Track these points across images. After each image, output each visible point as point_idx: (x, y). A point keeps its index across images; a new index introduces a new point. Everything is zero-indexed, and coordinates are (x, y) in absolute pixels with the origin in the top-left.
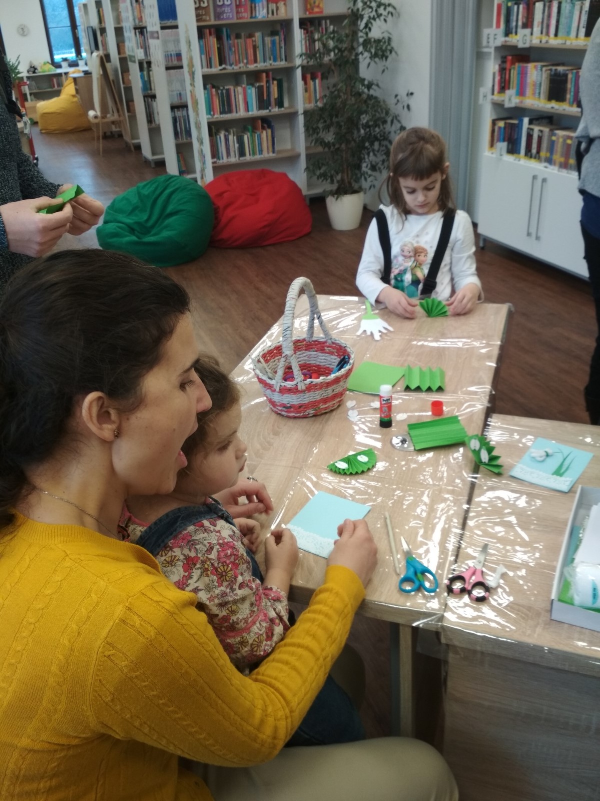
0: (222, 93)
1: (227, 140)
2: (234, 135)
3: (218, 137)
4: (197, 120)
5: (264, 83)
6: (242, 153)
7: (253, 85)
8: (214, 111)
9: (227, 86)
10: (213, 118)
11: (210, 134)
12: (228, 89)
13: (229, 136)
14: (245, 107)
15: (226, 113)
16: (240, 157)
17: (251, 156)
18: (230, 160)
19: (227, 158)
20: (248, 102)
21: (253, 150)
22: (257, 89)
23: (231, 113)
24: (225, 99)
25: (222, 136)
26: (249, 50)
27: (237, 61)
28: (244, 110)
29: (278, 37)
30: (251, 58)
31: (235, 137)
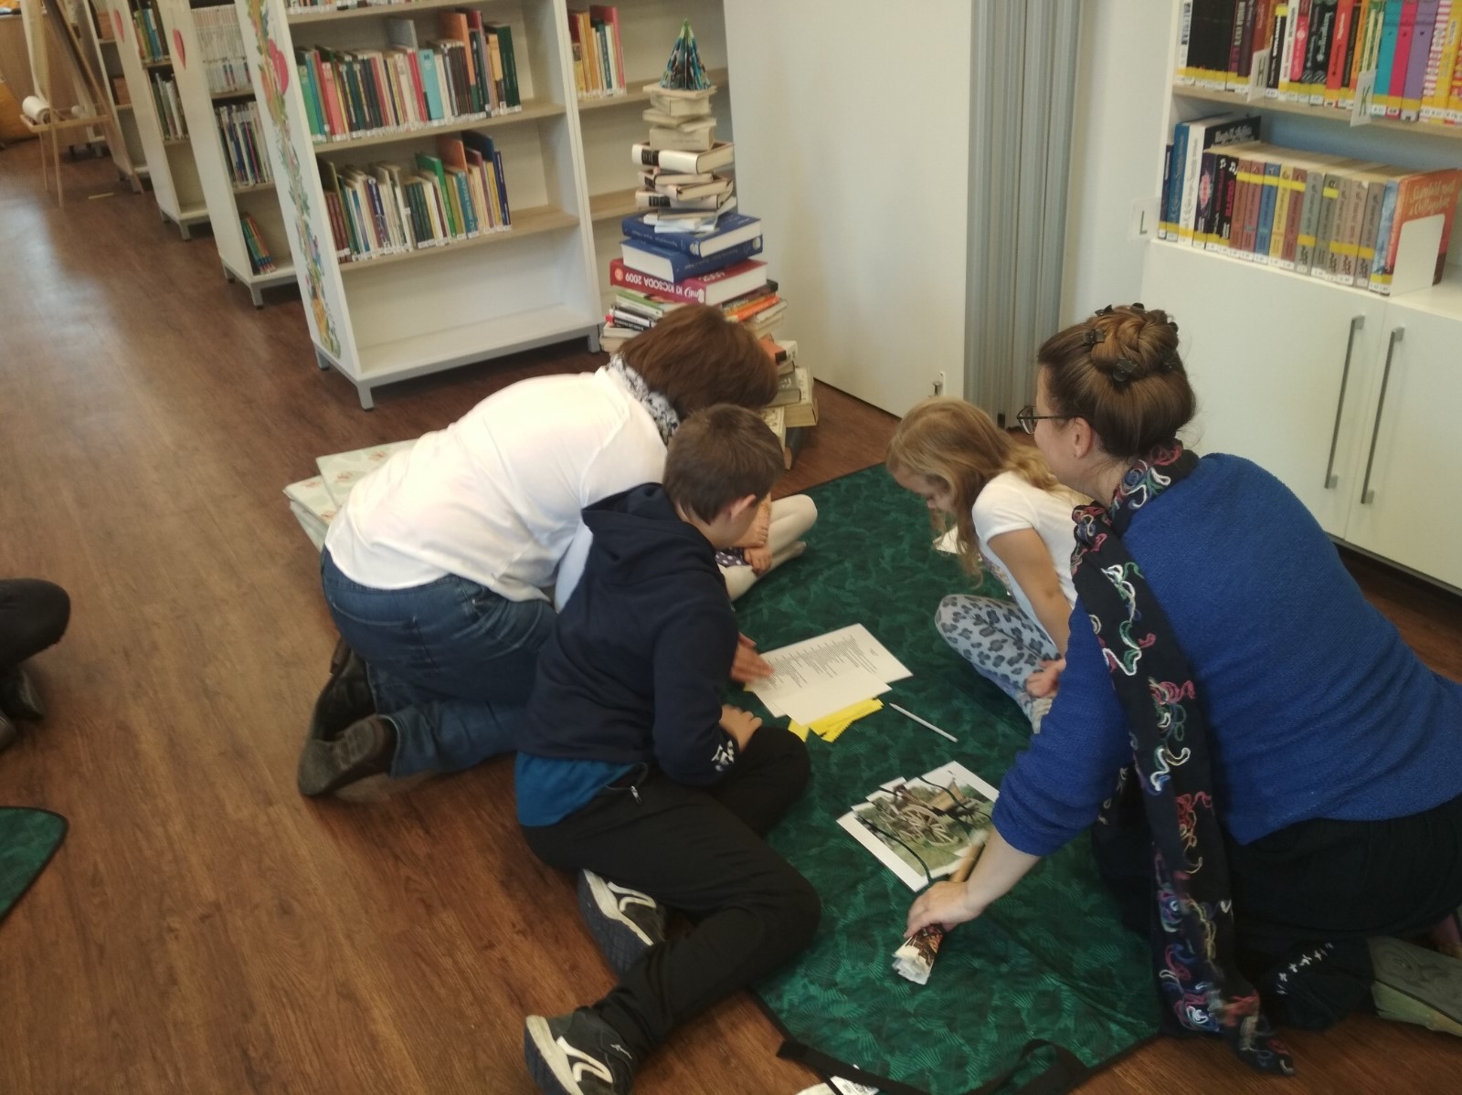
0: (351, 73)
1: (374, 199)
2: (394, 186)
3: (349, 191)
4: (284, 146)
5: (464, 43)
6: (422, 230)
7: (436, 49)
8: (330, 122)
9: (364, 49)
10: (330, 141)
11: (327, 185)
12: (369, 61)
13: (380, 187)
14: (420, 107)
15: (367, 126)
16: (418, 241)
17: (449, 236)
18: (385, 251)
19: (380, 245)
20: (425, 95)
21: (452, 221)
22: (447, 59)
23: (381, 125)
24: (362, 90)
25: (360, 188)
28: (418, 118)
31: (397, 190)
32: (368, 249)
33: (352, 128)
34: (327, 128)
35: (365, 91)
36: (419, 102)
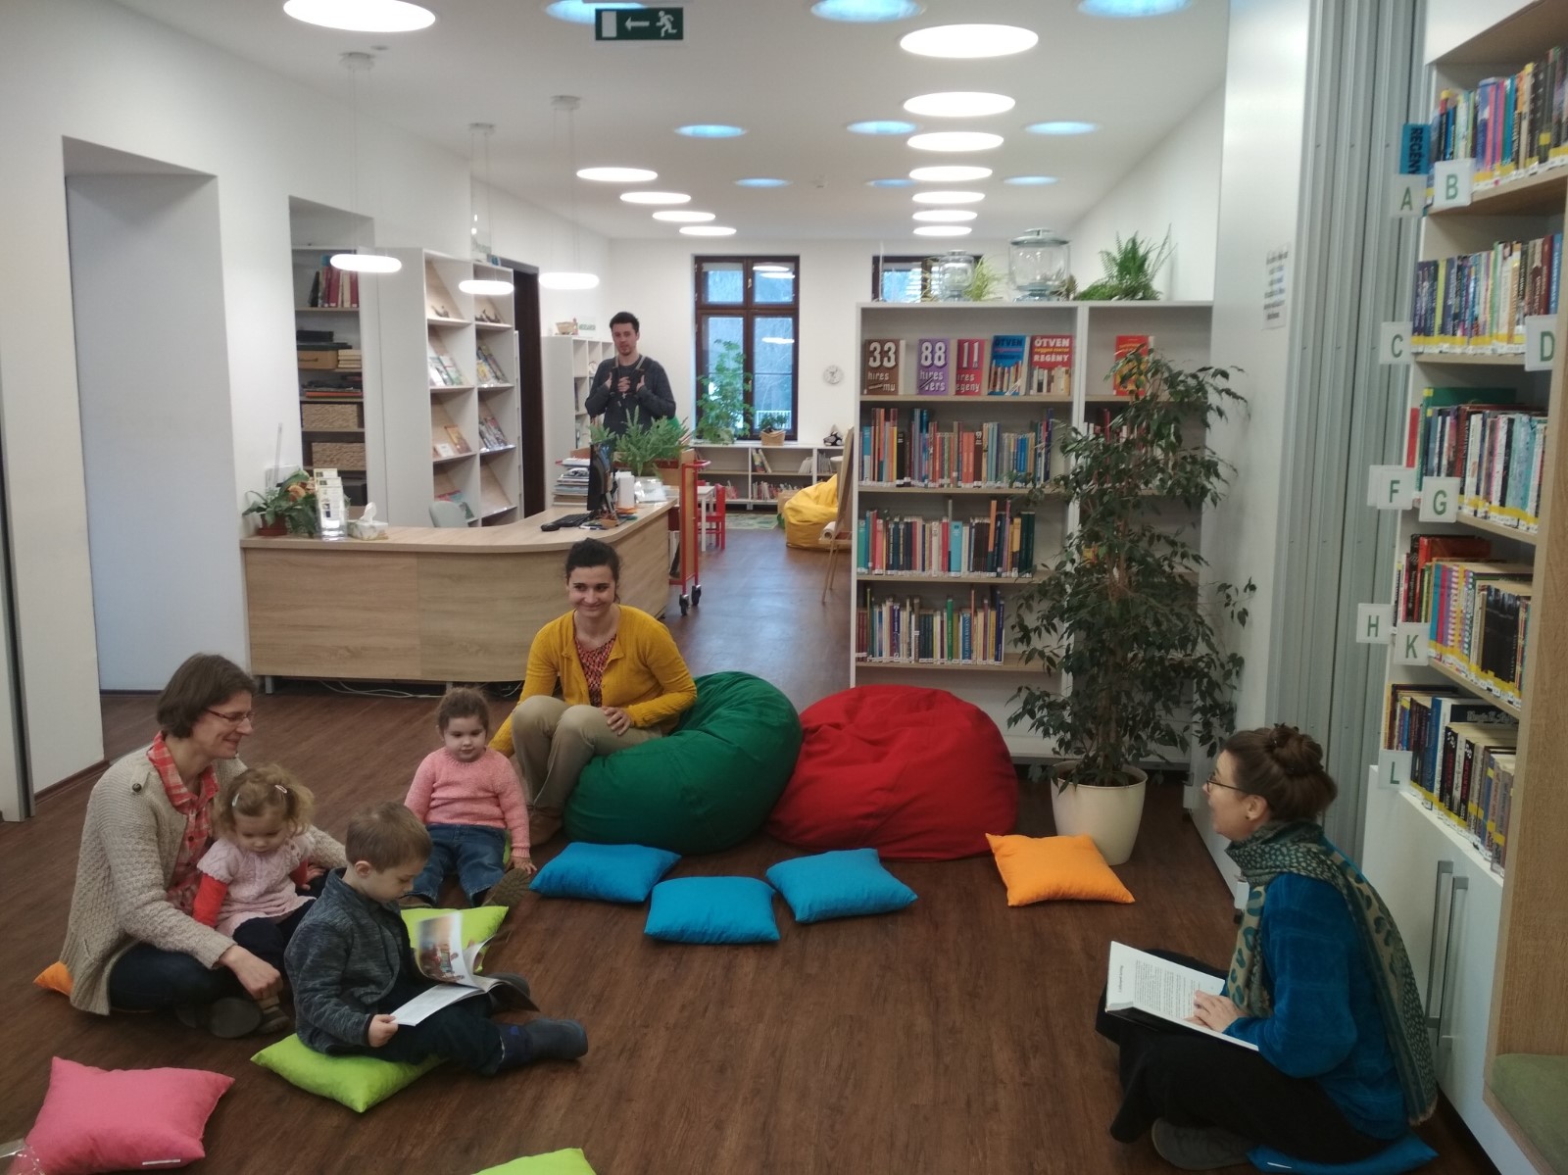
0: (897, 530)
1: (895, 620)
2: (911, 612)
3: (877, 610)
5: (991, 521)
6: (925, 650)
7: (966, 522)
8: (874, 561)
9: (911, 515)
10: (870, 574)
12: (911, 523)
13: (901, 613)
14: (943, 561)
15: (899, 568)
16: (920, 657)
17: (946, 659)
18: (895, 659)
19: (891, 655)
20: (950, 552)
21: (951, 648)
22: (973, 530)
23: (911, 569)
24: (901, 542)
25: (886, 610)
26: (965, 455)
27: (937, 474)
28: (940, 568)
29: (1034, 434)
30: (968, 469)
31: (913, 617)
32: (881, 655)
33: (889, 567)
34: (870, 565)
35: (903, 544)
36: (943, 557)
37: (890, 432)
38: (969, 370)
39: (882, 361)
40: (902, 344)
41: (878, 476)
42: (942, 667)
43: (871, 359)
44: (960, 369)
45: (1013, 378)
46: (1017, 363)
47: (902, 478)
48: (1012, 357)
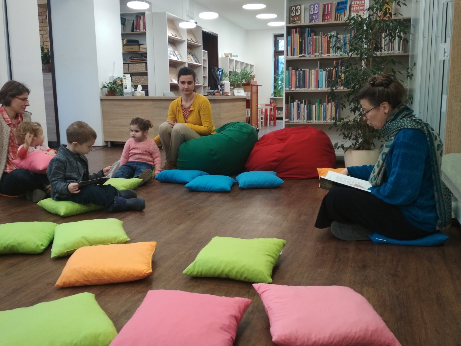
0: (300, 74)
1: (299, 107)
3: (292, 104)
6: (309, 118)
7: (324, 69)
9: (305, 68)
10: (290, 90)
11: (287, 102)
12: (305, 70)
13: (301, 104)
14: (316, 84)
15: (301, 87)
16: (308, 120)
17: (317, 121)
18: (299, 121)
19: (297, 119)
20: (318, 81)
21: (319, 116)
22: (327, 73)
23: (304, 88)
24: (301, 78)
25: (295, 103)
26: (324, 44)
27: (314, 51)
28: (315, 87)
29: (349, 35)
30: (325, 49)
31: (305, 105)
32: (294, 120)
33: (296, 88)
34: (290, 87)
35: (302, 79)
36: (316, 83)
37: (297, 37)
38: (328, 14)
39: (296, 13)
40: (303, 7)
41: (293, 54)
42: (316, 124)
43: (292, 13)
44: (324, 15)
45: (343, 16)
46: (345, 11)
47: (302, 54)
48: (343, 9)
